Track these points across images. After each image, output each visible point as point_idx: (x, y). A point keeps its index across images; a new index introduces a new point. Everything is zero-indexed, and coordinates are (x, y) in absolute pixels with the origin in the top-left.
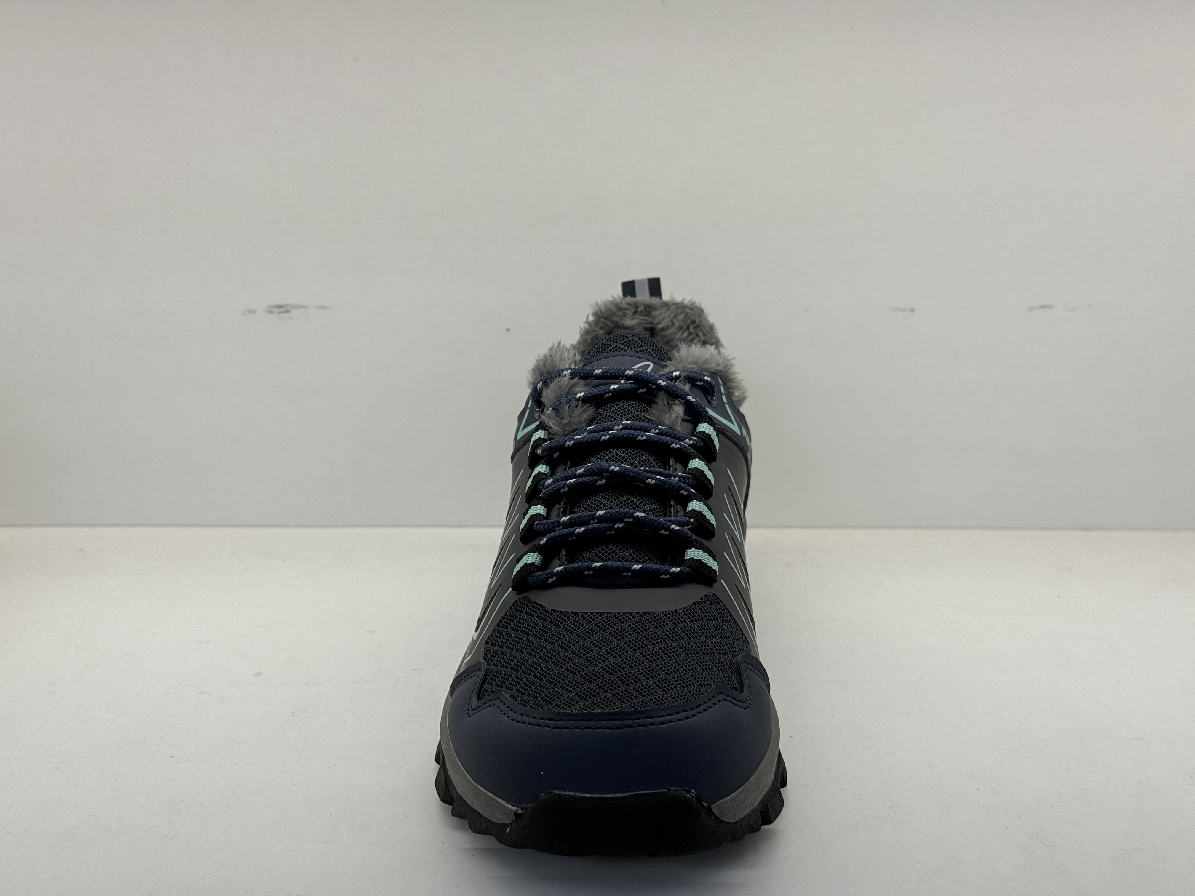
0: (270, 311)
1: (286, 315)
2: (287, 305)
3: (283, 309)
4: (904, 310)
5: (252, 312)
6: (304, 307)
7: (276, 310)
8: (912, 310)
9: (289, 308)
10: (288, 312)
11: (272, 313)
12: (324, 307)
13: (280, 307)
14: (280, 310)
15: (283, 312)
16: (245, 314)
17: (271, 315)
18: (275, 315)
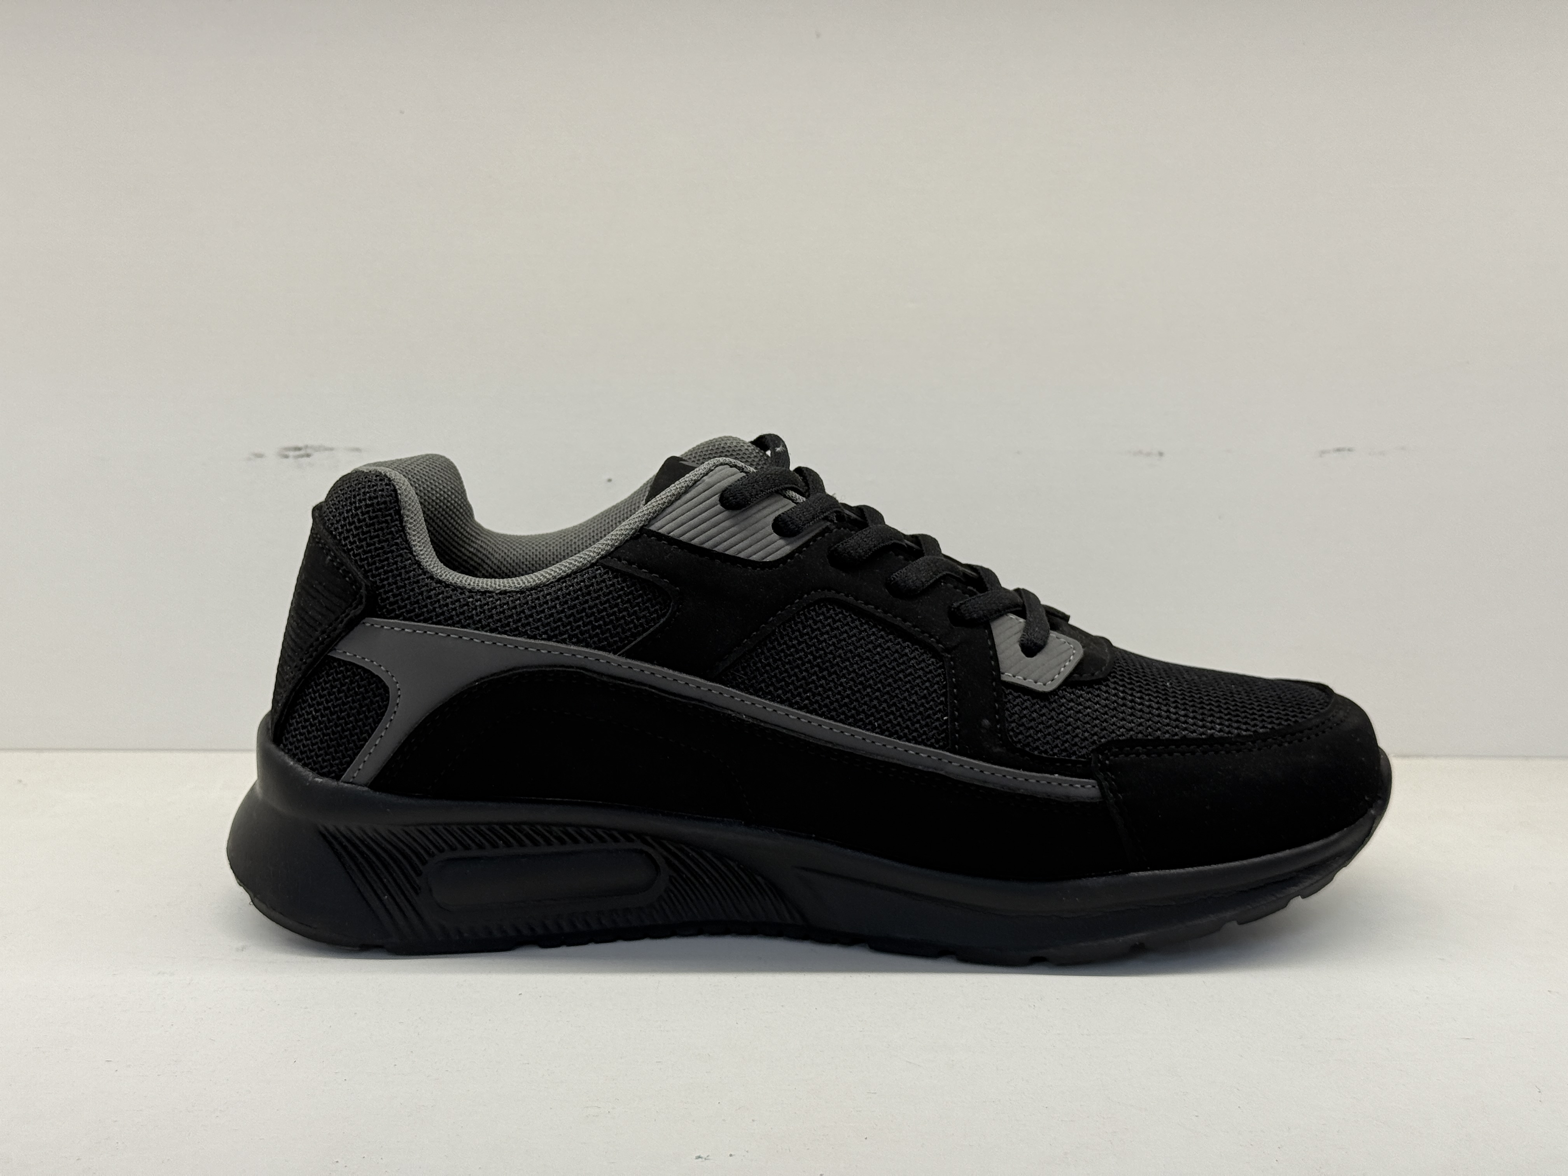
0: (284, 454)
1: (305, 460)
2: (306, 447)
4: (1149, 454)
5: (260, 456)
6: (331, 449)
7: (291, 453)
8: (1161, 454)
9: (309, 451)
10: (308, 456)
11: (287, 457)
12: (358, 450)
13: (297, 449)
14: (297, 453)
15: (302, 456)
16: (249, 459)
17: (285, 460)
18: (291, 460)
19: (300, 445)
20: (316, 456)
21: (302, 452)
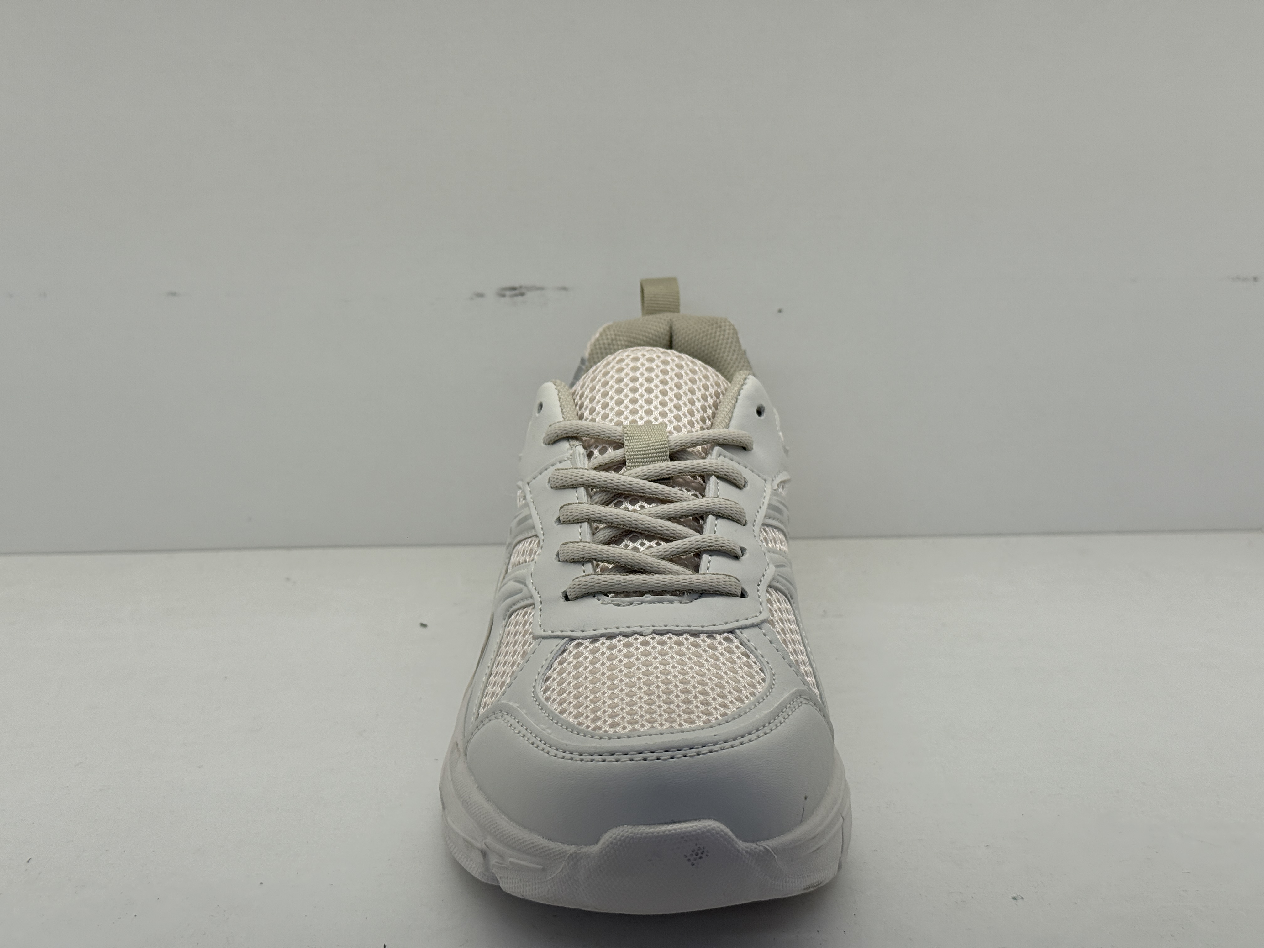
0: (501, 294)
1: (520, 298)
2: (521, 287)
3: (517, 291)
4: (1245, 279)
5: (480, 295)
6: (541, 289)
7: (508, 293)
8: (1255, 279)
9: (523, 290)
10: (522, 294)
11: (503, 296)
12: (565, 289)
13: (514, 289)
14: (513, 292)
15: (516, 295)
16: (472, 299)
17: (502, 299)
18: (507, 299)
19: (516, 285)
20: (529, 295)
21: (517, 292)
